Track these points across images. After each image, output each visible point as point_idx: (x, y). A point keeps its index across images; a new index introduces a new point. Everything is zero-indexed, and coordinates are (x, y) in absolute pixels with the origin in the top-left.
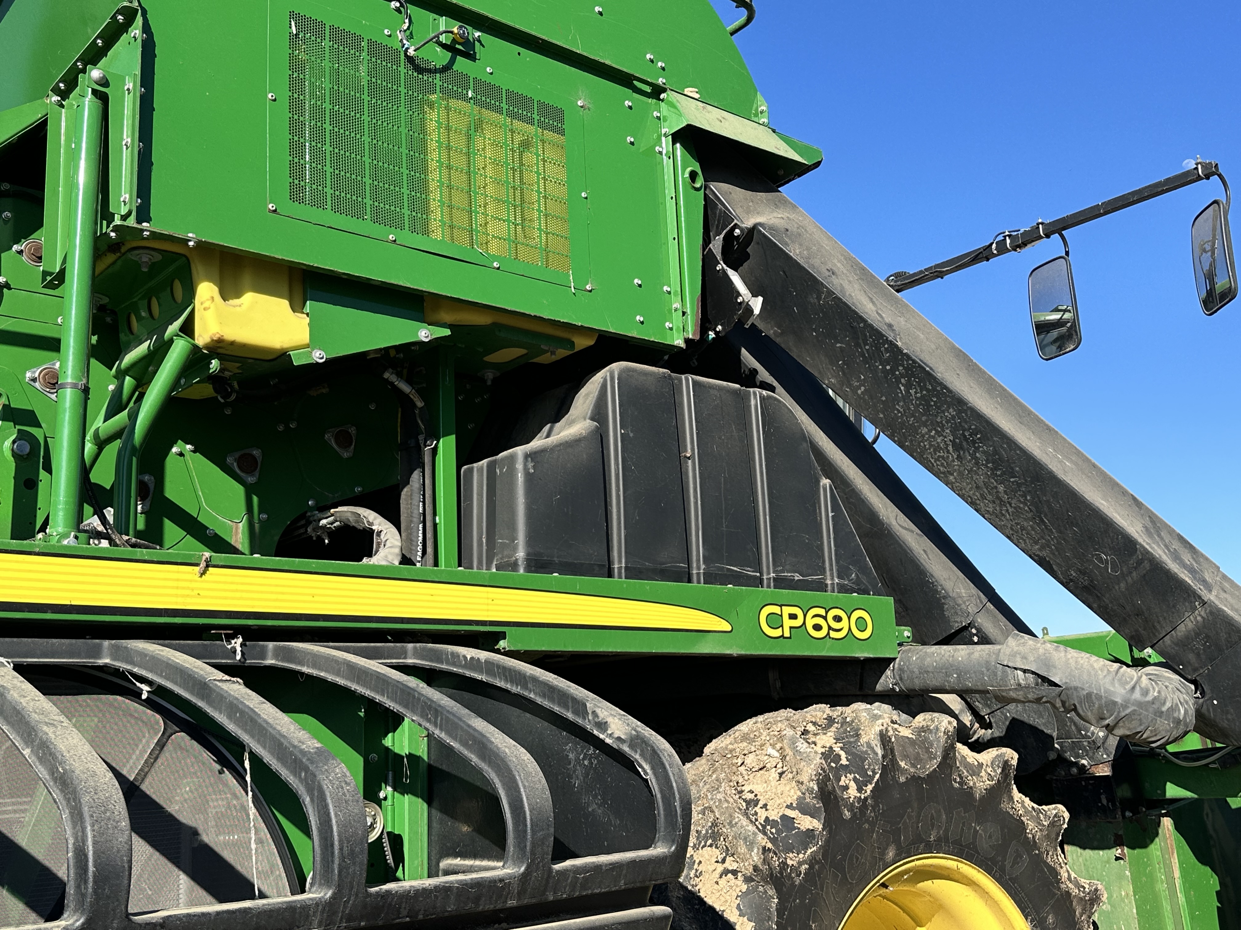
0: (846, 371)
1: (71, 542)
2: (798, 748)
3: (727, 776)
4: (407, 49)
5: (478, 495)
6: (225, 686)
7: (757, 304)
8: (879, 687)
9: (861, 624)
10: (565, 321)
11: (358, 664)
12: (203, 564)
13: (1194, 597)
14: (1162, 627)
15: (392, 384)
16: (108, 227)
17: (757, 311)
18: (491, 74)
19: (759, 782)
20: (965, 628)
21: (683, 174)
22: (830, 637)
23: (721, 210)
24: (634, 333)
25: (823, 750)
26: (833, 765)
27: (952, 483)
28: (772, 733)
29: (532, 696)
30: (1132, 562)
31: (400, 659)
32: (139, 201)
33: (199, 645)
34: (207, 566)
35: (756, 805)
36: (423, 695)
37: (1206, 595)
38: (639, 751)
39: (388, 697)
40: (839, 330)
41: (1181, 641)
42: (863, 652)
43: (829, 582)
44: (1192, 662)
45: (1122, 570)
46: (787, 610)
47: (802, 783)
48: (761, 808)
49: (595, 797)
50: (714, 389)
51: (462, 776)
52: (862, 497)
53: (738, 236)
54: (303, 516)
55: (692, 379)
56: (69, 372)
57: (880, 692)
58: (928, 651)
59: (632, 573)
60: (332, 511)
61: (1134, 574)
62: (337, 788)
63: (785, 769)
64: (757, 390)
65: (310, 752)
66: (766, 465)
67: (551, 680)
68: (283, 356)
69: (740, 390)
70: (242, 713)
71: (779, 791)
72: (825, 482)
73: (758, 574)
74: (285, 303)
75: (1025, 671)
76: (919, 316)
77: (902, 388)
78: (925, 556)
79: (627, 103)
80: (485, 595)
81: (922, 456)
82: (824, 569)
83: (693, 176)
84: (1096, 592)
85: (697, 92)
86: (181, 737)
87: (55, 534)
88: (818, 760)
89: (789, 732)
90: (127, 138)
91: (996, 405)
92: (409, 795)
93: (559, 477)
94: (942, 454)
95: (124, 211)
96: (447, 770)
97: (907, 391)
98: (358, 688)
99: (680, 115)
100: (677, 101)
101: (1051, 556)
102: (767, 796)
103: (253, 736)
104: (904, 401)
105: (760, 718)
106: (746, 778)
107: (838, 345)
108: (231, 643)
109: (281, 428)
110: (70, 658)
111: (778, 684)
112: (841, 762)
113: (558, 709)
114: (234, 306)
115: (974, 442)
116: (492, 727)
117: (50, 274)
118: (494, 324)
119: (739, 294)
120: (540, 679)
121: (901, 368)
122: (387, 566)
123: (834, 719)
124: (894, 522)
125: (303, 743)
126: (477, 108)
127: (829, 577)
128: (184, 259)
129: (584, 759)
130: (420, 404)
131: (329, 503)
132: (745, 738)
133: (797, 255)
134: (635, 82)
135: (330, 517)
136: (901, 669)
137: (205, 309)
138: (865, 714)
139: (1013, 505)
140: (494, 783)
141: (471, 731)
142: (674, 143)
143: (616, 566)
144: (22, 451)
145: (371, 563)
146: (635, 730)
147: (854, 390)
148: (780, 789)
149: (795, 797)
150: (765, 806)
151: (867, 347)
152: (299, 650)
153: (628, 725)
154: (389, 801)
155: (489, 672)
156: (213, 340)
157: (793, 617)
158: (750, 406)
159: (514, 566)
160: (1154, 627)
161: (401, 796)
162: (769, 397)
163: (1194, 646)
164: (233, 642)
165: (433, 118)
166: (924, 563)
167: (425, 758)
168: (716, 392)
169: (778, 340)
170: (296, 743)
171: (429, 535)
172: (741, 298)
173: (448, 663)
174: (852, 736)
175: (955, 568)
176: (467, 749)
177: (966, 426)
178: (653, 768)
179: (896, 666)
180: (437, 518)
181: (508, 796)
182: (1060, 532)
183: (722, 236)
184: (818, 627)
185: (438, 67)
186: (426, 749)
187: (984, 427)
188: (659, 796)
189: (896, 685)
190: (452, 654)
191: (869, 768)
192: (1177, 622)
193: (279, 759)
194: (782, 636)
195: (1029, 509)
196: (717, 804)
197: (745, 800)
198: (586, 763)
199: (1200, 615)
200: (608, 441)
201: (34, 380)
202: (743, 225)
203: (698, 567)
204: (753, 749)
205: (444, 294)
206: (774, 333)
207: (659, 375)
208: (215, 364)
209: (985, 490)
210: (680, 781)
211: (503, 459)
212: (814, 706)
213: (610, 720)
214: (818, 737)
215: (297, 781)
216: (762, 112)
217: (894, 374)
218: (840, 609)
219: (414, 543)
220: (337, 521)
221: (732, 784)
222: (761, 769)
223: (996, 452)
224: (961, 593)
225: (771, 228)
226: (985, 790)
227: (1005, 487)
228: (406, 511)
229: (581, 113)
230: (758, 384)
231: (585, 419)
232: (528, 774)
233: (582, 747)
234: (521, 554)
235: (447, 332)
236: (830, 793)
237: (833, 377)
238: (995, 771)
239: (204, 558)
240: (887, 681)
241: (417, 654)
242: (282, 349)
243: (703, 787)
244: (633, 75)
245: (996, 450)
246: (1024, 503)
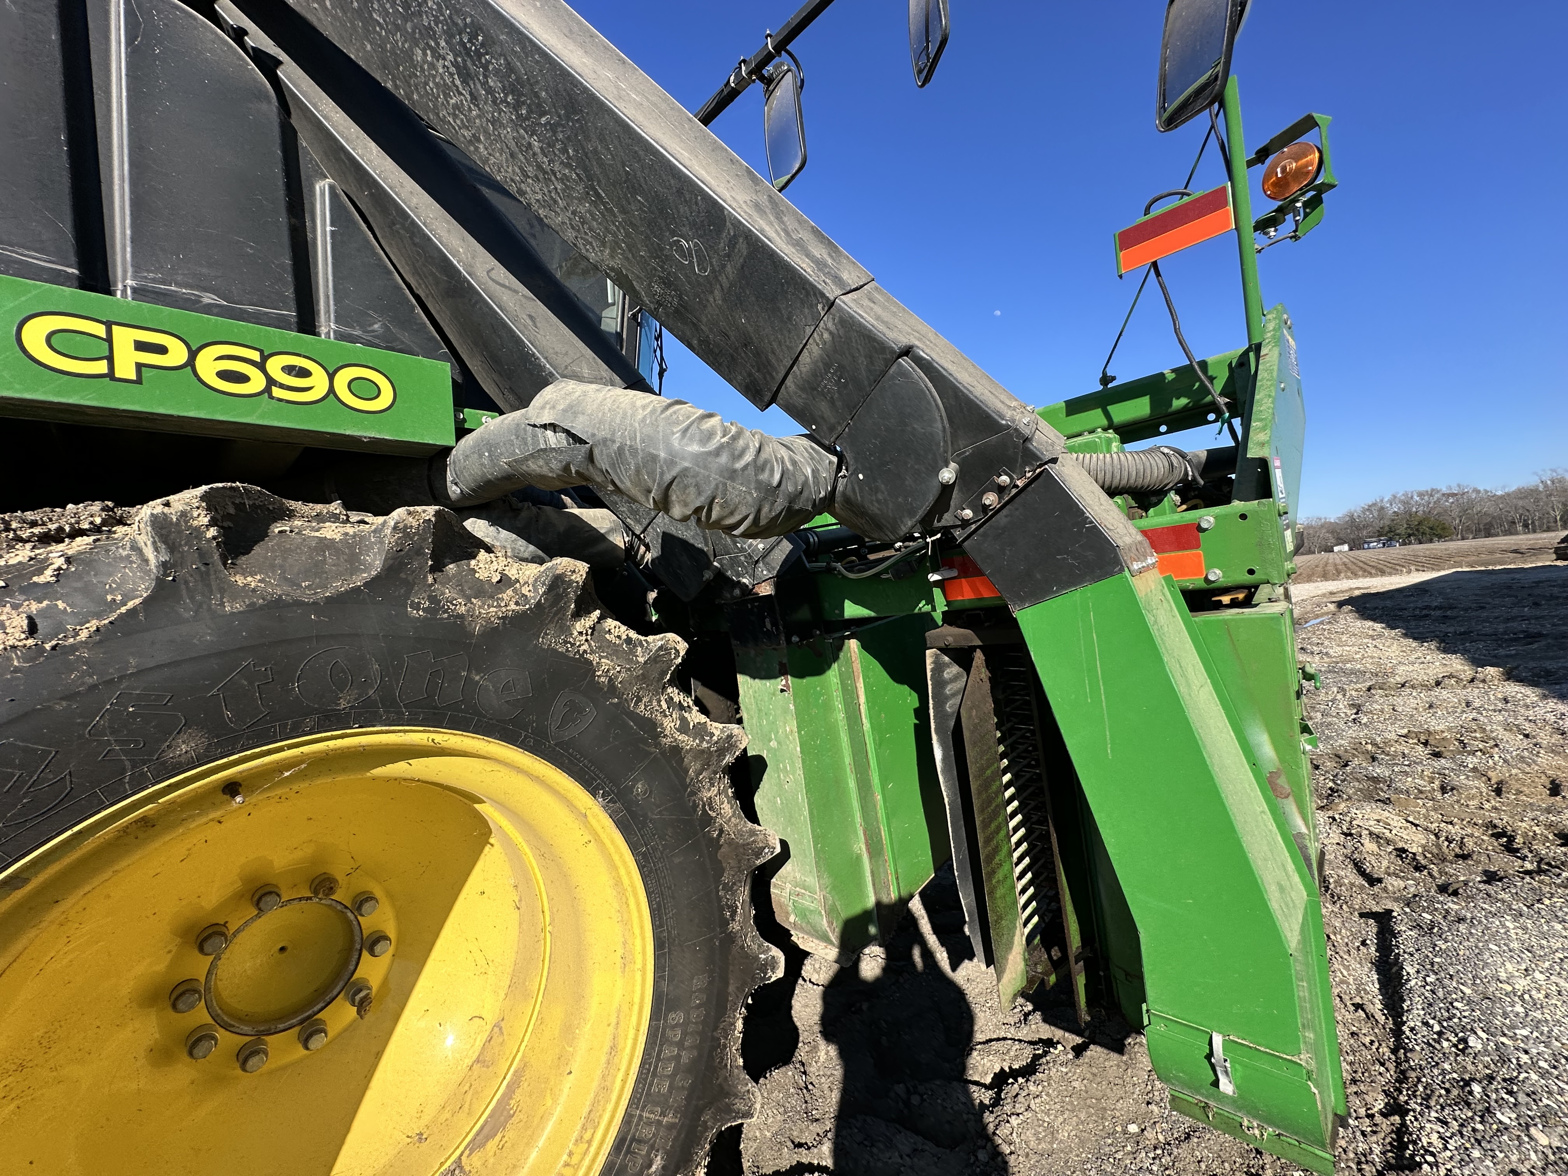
9: (364, 389)
13: (815, 295)
14: (779, 360)
22: (274, 398)
30: (722, 245)
37: (831, 291)
41: (808, 382)
42: (365, 430)
43: (323, 328)
44: (825, 416)
45: (712, 265)
46: (130, 335)
61: (729, 268)
72: (326, 182)
75: (553, 427)
84: (690, 316)
101: (626, 264)
127: (322, 322)
139: (559, 176)
157: (149, 348)
160: (769, 361)
163: (825, 387)
175: (581, 345)
182: (623, 211)
184: (233, 377)
192: (797, 346)
194: (109, 376)
195: (577, 175)
199: (827, 329)
218: (305, 357)
223: (510, 68)
226: (499, 618)
238: (536, 590)
245: (509, 64)
246: (568, 165)
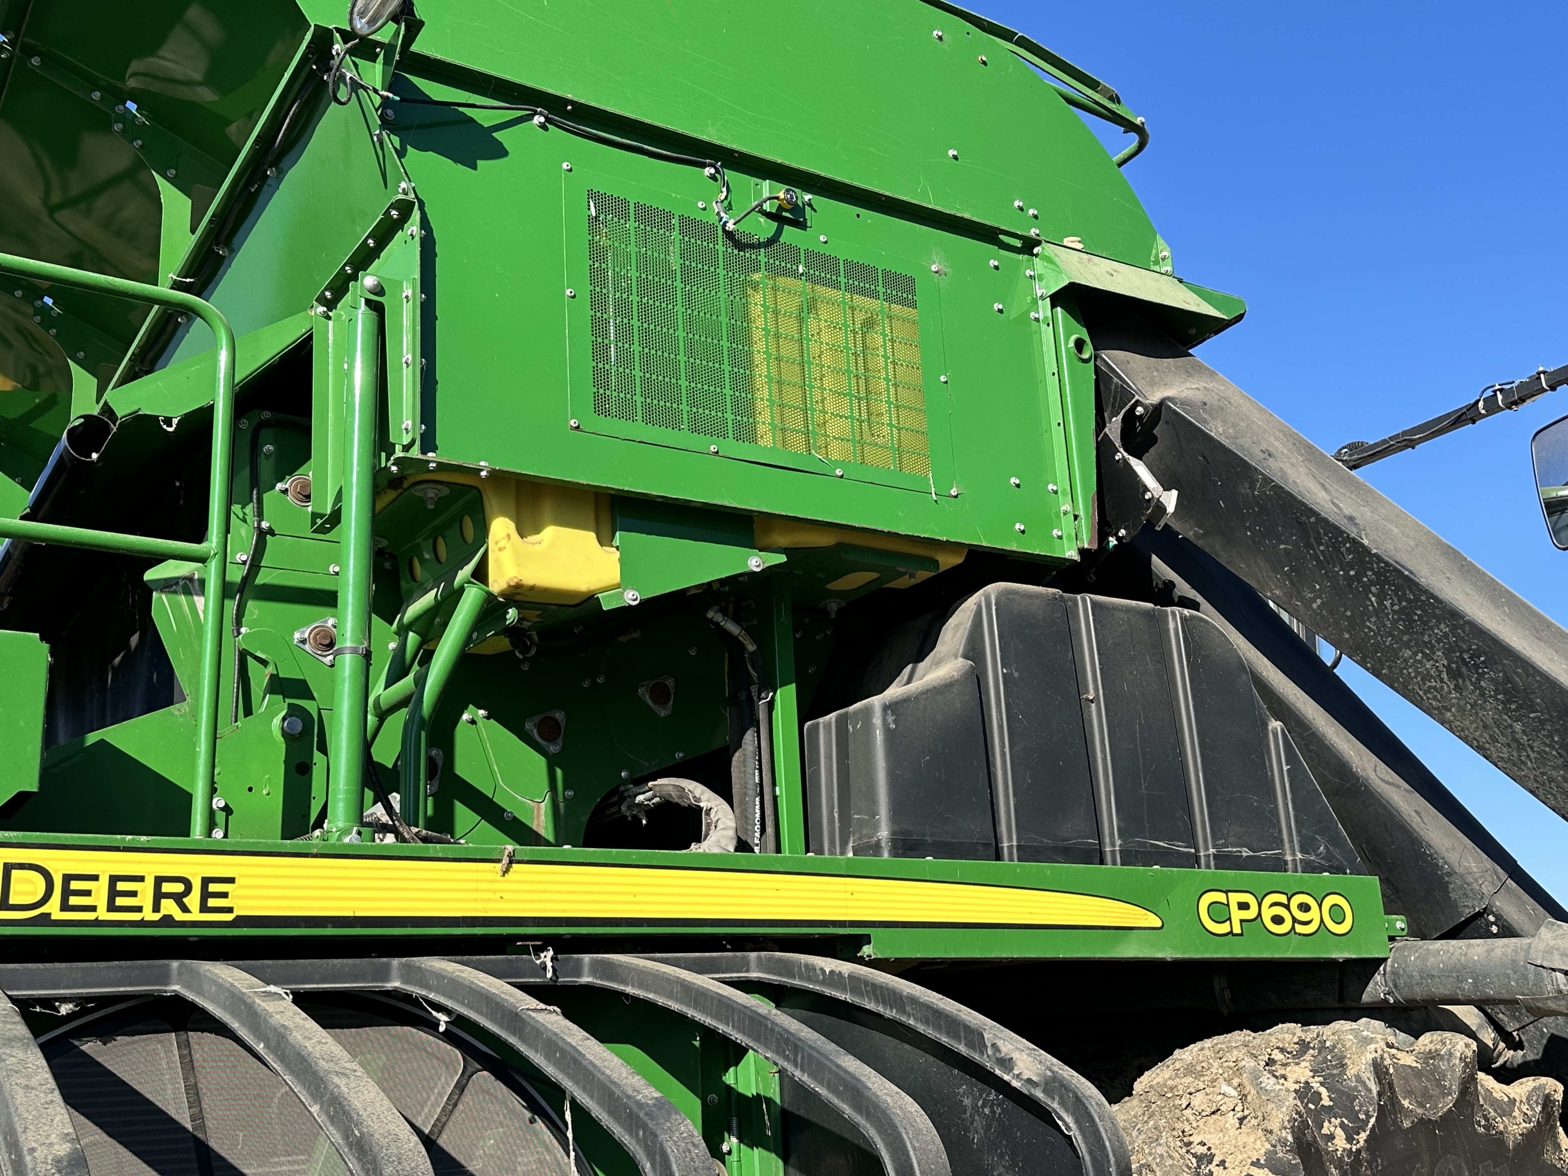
0: (1295, 580)
1: (353, 840)
2: (1263, 1085)
3: (1169, 1123)
4: (726, 222)
5: (826, 757)
6: (540, 1017)
7: (1170, 500)
8: (1366, 998)
9: (1337, 914)
10: (926, 536)
11: (695, 984)
12: (506, 860)
15: (717, 624)
16: (388, 460)
17: (1171, 508)
18: (826, 242)
19: (1212, 1130)
20: (1479, 915)
21: (1067, 343)
22: (1296, 933)
23: (1117, 384)
24: (1013, 546)
25: (1297, 1087)
26: (1312, 1106)
27: (1450, 722)
28: (1225, 1064)
29: (911, 1022)
31: (741, 972)
32: (423, 427)
33: (503, 961)
34: (511, 862)
35: (1210, 1162)
36: (777, 1025)
38: (1057, 1098)
39: (733, 1027)
40: (1283, 527)
42: (1342, 951)
43: (1289, 858)
46: (1235, 898)
47: (1271, 1132)
48: (1217, 1165)
49: (1001, 1156)
50: (1120, 610)
51: (825, 1125)
52: (1327, 742)
53: (1142, 415)
54: (615, 791)
55: (1091, 600)
56: (348, 634)
57: (1367, 1003)
58: (1431, 947)
59: (1027, 853)
60: (650, 784)
62: (684, 1152)
63: (1246, 1112)
64: (1176, 609)
65: (648, 1104)
66: (1194, 705)
67: (934, 1001)
68: (590, 600)
69: (1154, 610)
70: (563, 1052)
71: (1240, 1143)
72: (1275, 725)
73: (1193, 850)
74: (590, 537)
76: (1390, 504)
77: (1373, 599)
78: (1418, 818)
79: (993, 263)
80: (842, 888)
81: (1406, 687)
82: (1282, 841)
83: (1079, 345)
85: (1079, 242)
86: (484, 1077)
87: (334, 830)
88: (1291, 1100)
89: (1248, 1063)
90: (407, 354)
91: (1503, 616)
92: (760, 1149)
93: (928, 733)
94: (1434, 684)
95: (406, 440)
96: (806, 1117)
97: (1380, 602)
98: (696, 1015)
99: (1060, 272)
100: (1057, 255)
102: (1225, 1150)
103: (577, 1082)
104: (1377, 616)
105: (1207, 1043)
106: (1195, 1124)
107: (1282, 547)
108: (540, 958)
109: (586, 684)
110: (354, 982)
111: (1227, 994)
112: (1322, 1102)
113: (946, 1040)
114: (533, 544)
115: (1476, 667)
116: (867, 1067)
117: (321, 516)
118: (840, 545)
119: (1146, 489)
120: (921, 1000)
121: (1369, 573)
122: (721, 855)
123: (1309, 1043)
124: (1372, 776)
125: (639, 1092)
126: (809, 285)
127: (1288, 852)
128: (475, 491)
129: (983, 1106)
130: (751, 647)
131: (646, 773)
132: (1190, 1070)
133: (1221, 434)
134: (1001, 237)
135: (647, 791)
136: (1395, 973)
137: (500, 549)
138: (1351, 1037)
139: (1536, 749)
140: (874, 1142)
141: (842, 1074)
142: (1053, 306)
143: (1005, 845)
144: (293, 730)
145: (701, 850)
146: (1050, 1070)
147: (1308, 604)
148: (1242, 1139)
149: (1263, 1151)
150: (1222, 1163)
151: (1322, 548)
152: (621, 965)
153: (1040, 1062)
154: (734, 1157)
155: (855, 991)
156: (510, 586)
157: (1243, 906)
158: (1168, 630)
159: (876, 849)
161: (749, 1150)
162: (1193, 617)
164: (542, 955)
165: (757, 301)
166: (1418, 829)
167: (778, 1101)
168: (1122, 615)
169: (1200, 543)
170: (630, 1092)
171: (769, 811)
172: (1149, 493)
173: (801, 978)
174: (1335, 1067)
175: (1460, 835)
176: (838, 1097)
177: (1464, 646)
178: (1077, 1121)
179: (1388, 969)
180: (777, 789)
181: (894, 1160)
183: (1120, 416)
184: (1278, 920)
185: (762, 240)
186: (778, 1089)
187: (1488, 646)
188: (1087, 1158)
189: (1389, 994)
190: (807, 965)
191: (1360, 1110)
193: (610, 1113)
194: (1231, 933)
195: (1559, 753)
196: (1158, 1160)
197: (1195, 1155)
198: (987, 1111)
200: (987, 683)
201: (303, 642)
202: (1147, 402)
203: (1113, 844)
204: (1201, 1086)
205: (777, 512)
206: (1194, 534)
207: (1048, 596)
208: (512, 614)
209: (1496, 729)
210: (1114, 1138)
211: (855, 713)
212: (1280, 1025)
213: (1015, 1055)
214: (1288, 1069)
215: (634, 1142)
216: (1163, 259)
217: (1360, 581)
218: (1307, 894)
219: (750, 822)
220: (656, 797)
221: (1175, 1133)
222: (1213, 1113)
223: (1507, 679)
224: (1470, 867)
225: (1184, 403)
226: (1522, 1134)
227: (1523, 726)
228: (737, 781)
229: (936, 280)
230: (1176, 600)
231: (956, 658)
232: (918, 1132)
233: (979, 1090)
234: (884, 833)
235: (782, 558)
236: (1309, 1145)
237: (1277, 588)
238: (1534, 1109)
239: (506, 852)
240: (1376, 990)
241: (762, 966)
242: (590, 591)
243: (1137, 1137)
244: (998, 229)
245: (1508, 678)
246: (1553, 748)
